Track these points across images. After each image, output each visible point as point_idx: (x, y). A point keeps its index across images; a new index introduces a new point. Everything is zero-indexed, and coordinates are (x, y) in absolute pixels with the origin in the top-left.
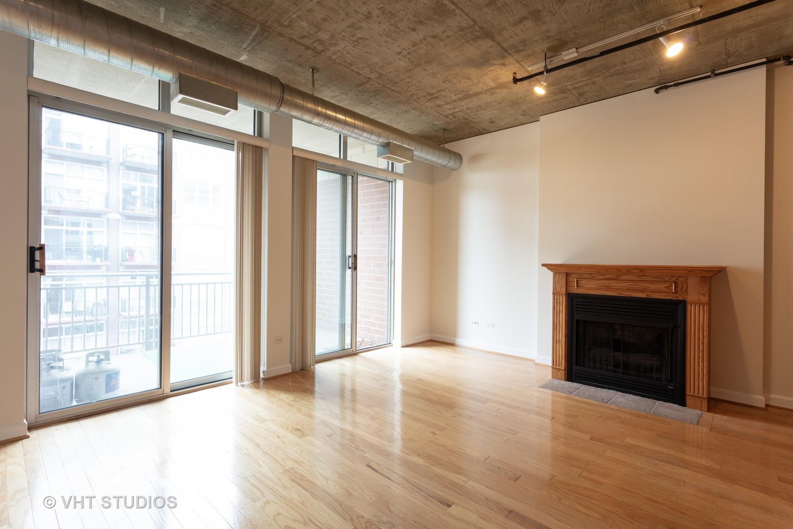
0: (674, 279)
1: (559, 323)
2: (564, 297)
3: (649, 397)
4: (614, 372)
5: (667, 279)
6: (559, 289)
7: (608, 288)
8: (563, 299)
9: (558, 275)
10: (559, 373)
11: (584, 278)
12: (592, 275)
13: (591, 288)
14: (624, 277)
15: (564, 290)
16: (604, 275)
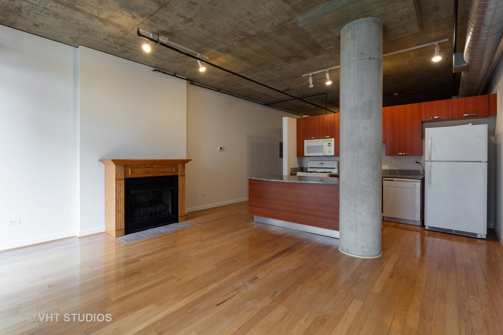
0: (174, 166)
1: (120, 199)
2: (123, 181)
3: (165, 225)
4: (150, 218)
5: (172, 166)
6: (120, 176)
7: (147, 172)
8: (122, 183)
9: (119, 167)
10: (121, 232)
11: (134, 168)
12: (139, 166)
13: (139, 173)
14: (155, 166)
15: (123, 177)
16: (145, 165)
